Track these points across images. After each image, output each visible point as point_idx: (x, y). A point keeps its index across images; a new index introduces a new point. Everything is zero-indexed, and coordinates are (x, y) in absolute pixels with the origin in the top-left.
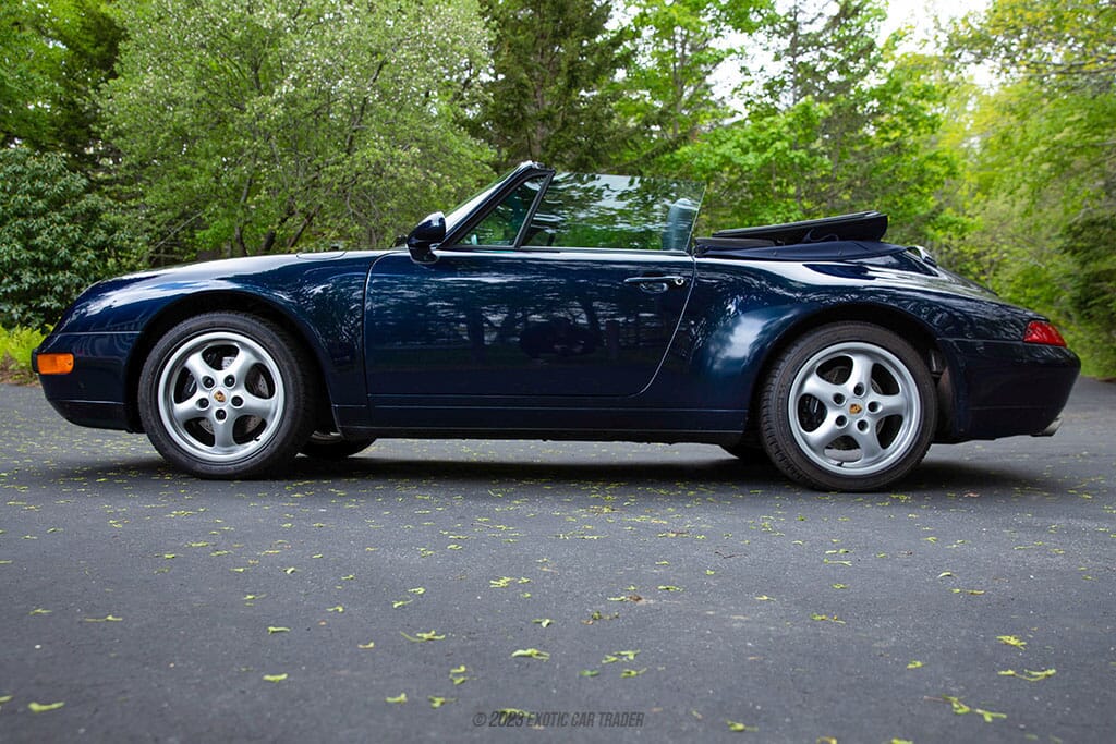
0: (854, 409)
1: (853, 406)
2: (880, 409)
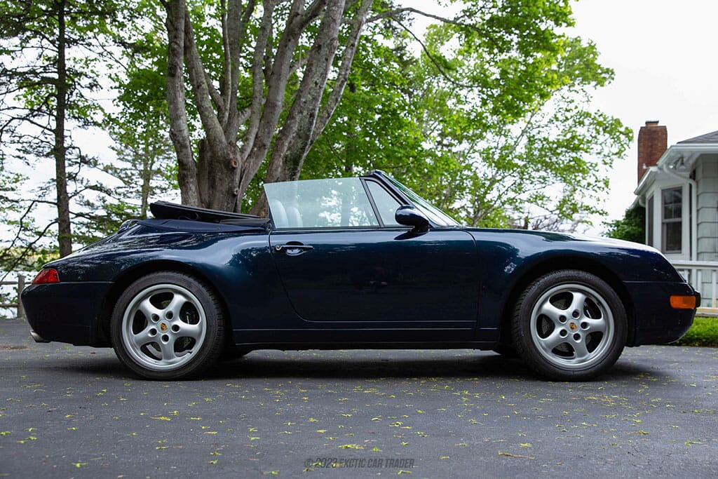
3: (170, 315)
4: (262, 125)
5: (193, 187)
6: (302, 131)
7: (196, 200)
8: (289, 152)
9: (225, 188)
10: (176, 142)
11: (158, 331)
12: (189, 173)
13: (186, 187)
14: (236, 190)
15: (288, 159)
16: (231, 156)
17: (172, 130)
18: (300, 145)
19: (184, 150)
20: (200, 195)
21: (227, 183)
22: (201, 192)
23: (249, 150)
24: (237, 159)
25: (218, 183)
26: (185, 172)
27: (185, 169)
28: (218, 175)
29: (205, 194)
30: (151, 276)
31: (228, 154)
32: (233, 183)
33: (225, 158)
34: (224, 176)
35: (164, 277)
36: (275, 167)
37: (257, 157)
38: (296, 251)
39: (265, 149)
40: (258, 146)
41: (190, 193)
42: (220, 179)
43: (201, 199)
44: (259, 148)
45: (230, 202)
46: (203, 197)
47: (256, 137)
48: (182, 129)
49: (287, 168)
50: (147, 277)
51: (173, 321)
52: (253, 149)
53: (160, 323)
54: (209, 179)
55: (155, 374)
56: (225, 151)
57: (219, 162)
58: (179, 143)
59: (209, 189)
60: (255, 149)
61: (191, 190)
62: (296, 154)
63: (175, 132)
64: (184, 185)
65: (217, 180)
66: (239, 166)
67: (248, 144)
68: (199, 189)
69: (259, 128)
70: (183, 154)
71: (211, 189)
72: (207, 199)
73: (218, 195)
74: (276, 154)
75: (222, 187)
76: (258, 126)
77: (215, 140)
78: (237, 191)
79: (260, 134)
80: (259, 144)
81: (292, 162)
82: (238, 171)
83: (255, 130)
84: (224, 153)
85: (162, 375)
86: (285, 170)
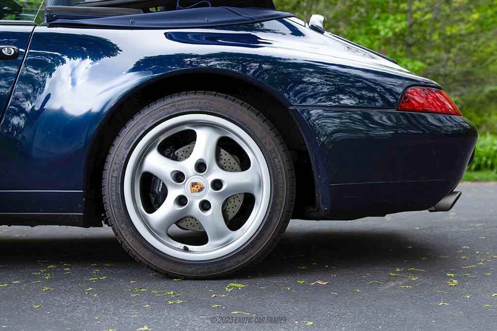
0: (195, 188)
1: (194, 184)
2: (224, 188)
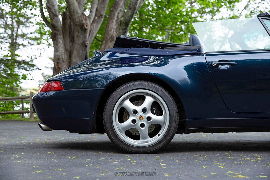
3: (144, 110)
4: (100, 3)
5: (61, 41)
6: (132, 5)
7: (63, 49)
8: (123, 18)
9: (80, 41)
10: (51, 13)
11: (137, 121)
12: (58, 33)
13: (57, 41)
14: (87, 42)
15: (122, 23)
16: (84, 22)
17: (48, 5)
18: (130, 14)
19: (56, 18)
20: (65, 46)
21: (82, 39)
22: (66, 45)
23: (92, 18)
24: (87, 23)
25: (76, 39)
26: (56, 32)
27: (56, 30)
28: (76, 34)
29: (68, 46)
30: (130, 84)
31: (82, 21)
32: (85, 39)
33: (80, 23)
34: (80, 34)
35: (139, 85)
36: (110, 28)
37: (98, 22)
38: (227, 66)
39: (102, 17)
40: (98, 15)
41: (59, 45)
42: (77, 36)
43: (66, 49)
44: (99, 17)
45: (84, 50)
46: (67, 47)
47: (97, 10)
48: (54, 4)
49: (121, 28)
50: (127, 85)
51: (147, 114)
52: (95, 18)
53: (138, 115)
54: (69, 36)
55: (137, 150)
56: (80, 18)
57: (76, 25)
58: (52, 13)
59: (70, 42)
60: (96, 18)
61: (60, 43)
62: (127, 19)
63: (49, 7)
64: (55, 40)
65: (75, 36)
66: (89, 28)
67: (92, 14)
68: (64, 42)
69: (98, 5)
70: (54, 20)
71: (71, 42)
72: (69, 49)
73: (77, 46)
74: (111, 20)
75: (79, 41)
76: (97, 3)
77: (74, 12)
78: (88, 44)
79: (99, 8)
80: (98, 14)
81: (124, 25)
82: (88, 31)
83: (96, 6)
84: (80, 20)
85: (141, 150)
86: (119, 29)
